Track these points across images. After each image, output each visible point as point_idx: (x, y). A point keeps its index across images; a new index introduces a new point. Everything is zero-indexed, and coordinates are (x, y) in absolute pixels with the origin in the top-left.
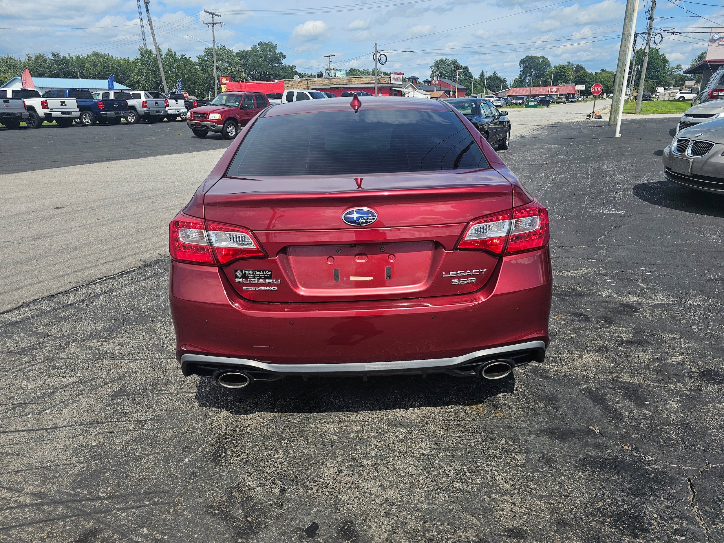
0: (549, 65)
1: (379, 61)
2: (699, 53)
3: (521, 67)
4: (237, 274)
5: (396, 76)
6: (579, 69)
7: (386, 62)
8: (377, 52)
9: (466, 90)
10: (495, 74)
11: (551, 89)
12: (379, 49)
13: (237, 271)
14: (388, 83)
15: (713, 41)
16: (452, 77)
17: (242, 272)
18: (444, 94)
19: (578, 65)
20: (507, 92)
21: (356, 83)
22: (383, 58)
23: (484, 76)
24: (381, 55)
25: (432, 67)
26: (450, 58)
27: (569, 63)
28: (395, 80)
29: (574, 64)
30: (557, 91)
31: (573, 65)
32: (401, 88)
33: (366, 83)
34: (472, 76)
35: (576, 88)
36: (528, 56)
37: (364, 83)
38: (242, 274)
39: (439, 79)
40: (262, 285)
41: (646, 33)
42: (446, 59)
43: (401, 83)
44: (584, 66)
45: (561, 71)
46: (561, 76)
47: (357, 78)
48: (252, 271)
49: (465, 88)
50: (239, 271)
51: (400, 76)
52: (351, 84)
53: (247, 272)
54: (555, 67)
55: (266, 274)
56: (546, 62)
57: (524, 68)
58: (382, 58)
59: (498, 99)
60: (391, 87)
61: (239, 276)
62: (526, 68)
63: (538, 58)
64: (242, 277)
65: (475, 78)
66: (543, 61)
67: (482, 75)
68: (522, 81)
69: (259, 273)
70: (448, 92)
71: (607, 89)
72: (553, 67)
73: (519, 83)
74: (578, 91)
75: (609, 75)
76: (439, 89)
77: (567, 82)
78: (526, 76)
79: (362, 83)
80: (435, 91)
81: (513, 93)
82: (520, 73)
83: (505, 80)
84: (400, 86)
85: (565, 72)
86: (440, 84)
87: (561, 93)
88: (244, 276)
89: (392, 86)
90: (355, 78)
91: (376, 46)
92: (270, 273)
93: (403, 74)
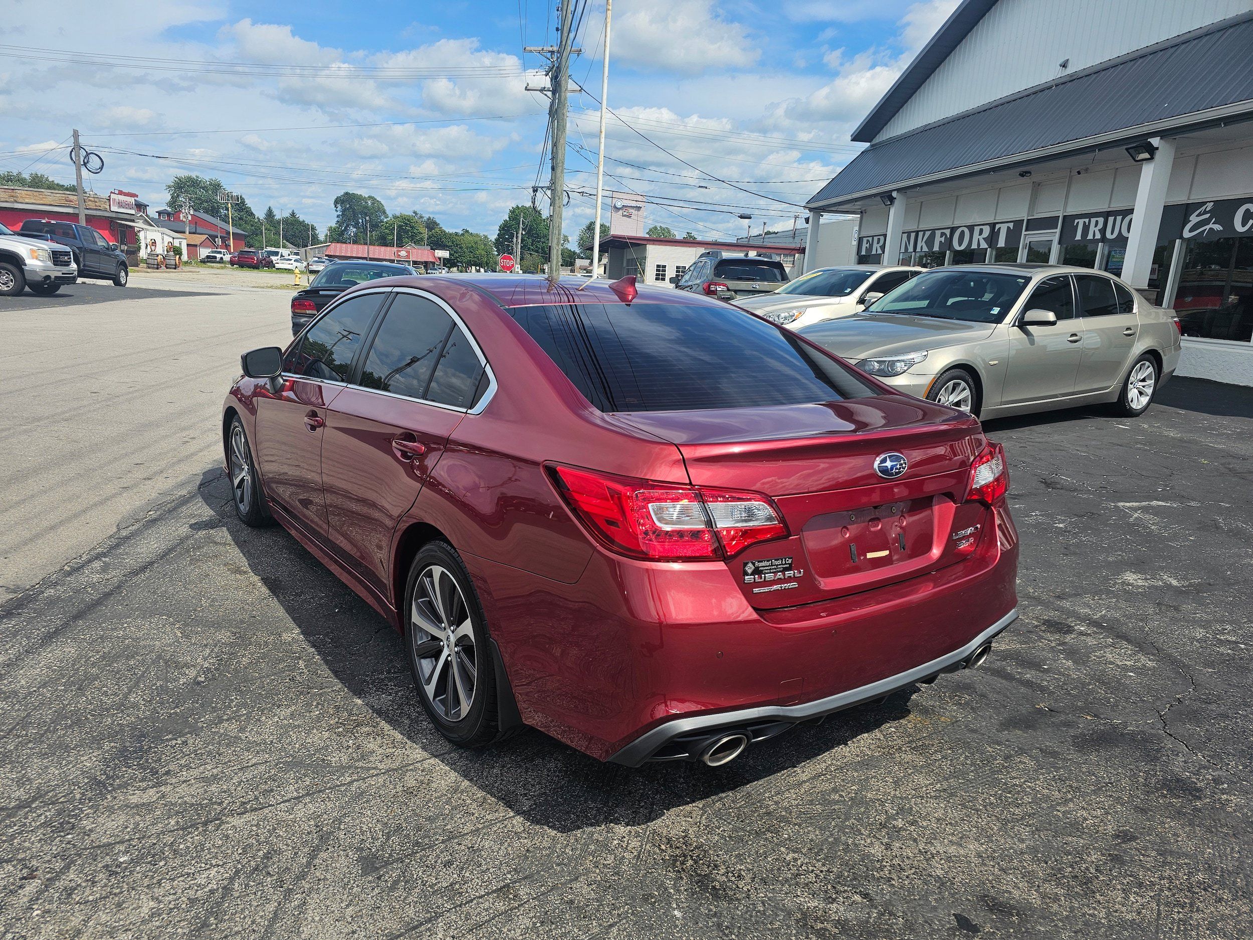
0: (384, 212)
1: (85, 164)
2: (588, 222)
3: (338, 209)
4: (747, 569)
5: (122, 198)
6: (431, 225)
7: (101, 168)
8: (77, 147)
9: (246, 236)
10: (293, 214)
11: (398, 251)
12: (82, 141)
13: (747, 563)
14: (106, 210)
15: (617, 209)
16: (214, 211)
17: (754, 564)
18: (207, 240)
19: (429, 219)
20: (325, 248)
21: (27, 201)
22: (94, 162)
23: (274, 216)
24: (88, 154)
25: (169, 187)
26: (206, 177)
27: (415, 213)
28: (120, 204)
29: (423, 215)
30: (408, 256)
31: (421, 217)
32: (133, 221)
33: (52, 203)
34: (252, 214)
35: (436, 255)
36: (347, 193)
37: (48, 203)
38: (753, 568)
39: (192, 212)
40: (780, 582)
41: (548, 188)
42: (197, 177)
43: (133, 212)
44: (438, 221)
45: (406, 224)
46: (407, 232)
47: (29, 193)
48: (768, 561)
49: (243, 232)
50: (750, 565)
51: (132, 200)
52: (16, 202)
53: (761, 564)
54: (395, 217)
55: (786, 564)
56: (379, 209)
57: (343, 211)
58: (91, 160)
59: (316, 259)
60: (111, 218)
61: (750, 571)
62: (347, 213)
63: (365, 199)
64: (753, 574)
65: (258, 218)
66: (373, 204)
67: (270, 214)
68: (342, 233)
69: (777, 563)
70: (214, 237)
71: (475, 259)
72: (390, 216)
73: (337, 236)
74: (440, 259)
75: (476, 239)
76: (194, 230)
77: (418, 242)
78: (347, 226)
79: (42, 202)
80: (187, 233)
81: (335, 251)
82: (337, 219)
83: (313, 229)
84: (132, 217)
85: (412, 227)
86: (196, 221)
87: (415, 259)
88: (757, 571)
89: (114, 215)
90: (25, 192)
91: (76, 135)
92: (790, 561)
93: (137, 196)
